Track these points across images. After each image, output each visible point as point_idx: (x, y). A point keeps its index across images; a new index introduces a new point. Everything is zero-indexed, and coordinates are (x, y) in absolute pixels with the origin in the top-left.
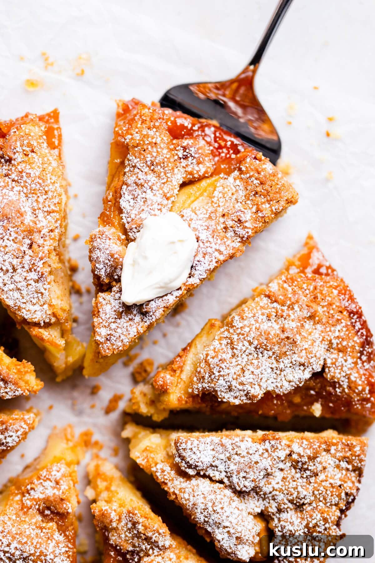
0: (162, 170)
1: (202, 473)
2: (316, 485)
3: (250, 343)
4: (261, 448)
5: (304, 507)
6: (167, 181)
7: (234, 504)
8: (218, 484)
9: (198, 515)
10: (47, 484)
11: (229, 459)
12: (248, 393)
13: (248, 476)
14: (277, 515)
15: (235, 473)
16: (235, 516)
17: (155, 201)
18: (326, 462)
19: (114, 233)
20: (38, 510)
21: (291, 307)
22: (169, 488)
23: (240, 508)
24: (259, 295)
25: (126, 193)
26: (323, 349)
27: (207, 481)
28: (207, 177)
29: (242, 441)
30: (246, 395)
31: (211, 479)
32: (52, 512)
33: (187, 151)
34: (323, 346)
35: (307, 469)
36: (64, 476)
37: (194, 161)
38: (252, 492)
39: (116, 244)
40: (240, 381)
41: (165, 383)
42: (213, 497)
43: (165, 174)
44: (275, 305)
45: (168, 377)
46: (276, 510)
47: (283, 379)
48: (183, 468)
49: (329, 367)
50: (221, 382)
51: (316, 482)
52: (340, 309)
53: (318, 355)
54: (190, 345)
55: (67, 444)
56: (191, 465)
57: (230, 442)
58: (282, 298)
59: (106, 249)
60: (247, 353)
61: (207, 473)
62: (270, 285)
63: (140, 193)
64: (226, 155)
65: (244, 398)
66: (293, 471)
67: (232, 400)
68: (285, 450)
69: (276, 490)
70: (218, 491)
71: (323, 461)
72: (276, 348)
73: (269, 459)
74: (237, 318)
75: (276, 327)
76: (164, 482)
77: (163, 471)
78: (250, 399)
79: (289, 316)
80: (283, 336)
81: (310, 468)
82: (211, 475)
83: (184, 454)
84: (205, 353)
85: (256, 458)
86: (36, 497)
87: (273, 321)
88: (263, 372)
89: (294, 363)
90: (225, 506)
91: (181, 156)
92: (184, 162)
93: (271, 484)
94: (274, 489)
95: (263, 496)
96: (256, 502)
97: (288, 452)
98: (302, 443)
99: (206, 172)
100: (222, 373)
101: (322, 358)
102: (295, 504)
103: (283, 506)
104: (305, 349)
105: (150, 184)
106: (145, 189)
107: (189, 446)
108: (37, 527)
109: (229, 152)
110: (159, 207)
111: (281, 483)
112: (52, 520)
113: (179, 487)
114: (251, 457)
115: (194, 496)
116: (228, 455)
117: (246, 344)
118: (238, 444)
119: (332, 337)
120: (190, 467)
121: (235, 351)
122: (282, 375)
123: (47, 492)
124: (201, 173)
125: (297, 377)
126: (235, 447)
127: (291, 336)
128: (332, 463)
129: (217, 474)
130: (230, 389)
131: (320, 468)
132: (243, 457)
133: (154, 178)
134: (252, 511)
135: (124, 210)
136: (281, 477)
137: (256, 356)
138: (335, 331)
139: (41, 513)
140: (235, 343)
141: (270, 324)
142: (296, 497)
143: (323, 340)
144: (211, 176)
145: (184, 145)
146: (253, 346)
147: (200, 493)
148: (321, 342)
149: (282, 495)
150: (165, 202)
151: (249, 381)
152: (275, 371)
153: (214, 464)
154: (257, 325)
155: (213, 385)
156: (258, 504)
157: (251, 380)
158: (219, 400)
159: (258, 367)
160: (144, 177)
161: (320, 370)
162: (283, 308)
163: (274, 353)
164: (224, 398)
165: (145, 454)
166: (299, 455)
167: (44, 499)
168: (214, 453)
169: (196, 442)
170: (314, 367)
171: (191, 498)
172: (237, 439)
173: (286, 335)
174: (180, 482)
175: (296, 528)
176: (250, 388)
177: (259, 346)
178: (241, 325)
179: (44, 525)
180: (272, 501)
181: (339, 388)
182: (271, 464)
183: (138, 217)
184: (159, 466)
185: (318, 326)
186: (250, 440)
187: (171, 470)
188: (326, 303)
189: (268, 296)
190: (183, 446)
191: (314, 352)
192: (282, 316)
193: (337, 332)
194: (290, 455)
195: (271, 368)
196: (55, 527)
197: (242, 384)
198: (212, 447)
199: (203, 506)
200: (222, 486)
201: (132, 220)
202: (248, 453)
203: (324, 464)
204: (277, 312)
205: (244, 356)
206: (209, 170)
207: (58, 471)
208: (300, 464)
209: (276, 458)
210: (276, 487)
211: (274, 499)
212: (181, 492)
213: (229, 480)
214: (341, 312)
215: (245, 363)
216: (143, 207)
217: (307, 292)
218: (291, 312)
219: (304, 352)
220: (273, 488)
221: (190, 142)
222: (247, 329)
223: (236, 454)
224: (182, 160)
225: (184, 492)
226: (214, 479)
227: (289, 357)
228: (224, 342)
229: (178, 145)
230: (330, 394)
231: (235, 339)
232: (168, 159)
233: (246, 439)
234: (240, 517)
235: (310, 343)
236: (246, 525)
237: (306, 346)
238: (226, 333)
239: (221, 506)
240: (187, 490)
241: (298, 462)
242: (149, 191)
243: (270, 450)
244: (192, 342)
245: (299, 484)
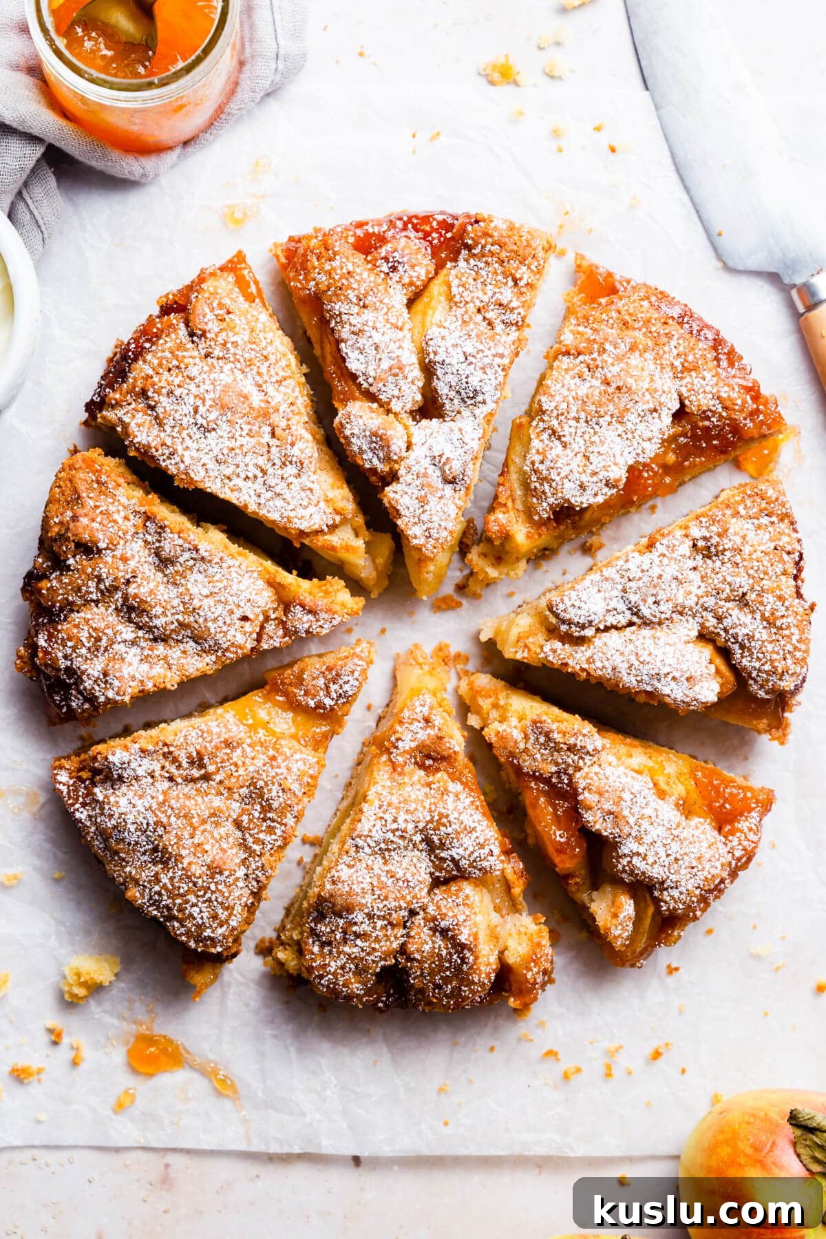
0: (375, 300)
1: (602, 627)
2: (745, 563)
3: (577, 420)
4: (654, 555)
5: (747, 597)
6: (389, 309)
7: (661, 642)
8: (628, 629)
9: (626, 679)
10: (416, 726)
11: (624, 591)
12: (607, 481)
13: (659, 598)
14: (721, 626)
15: (642, 604)
16: (670, 655)
17: (388, 340)
18: (742, 529)
19: (361, 407)
20: (416, 763)
21: (603, 351)
22: (573, 668)
23: (671, 642)
24: (556, 358)
25: (348, 351)
26: (668, 380)
27: (614, 632)
28: (433, 278)
29: (627, 561)
30: (607, 485)
31: (616, 628)
32: (435, 760)
33: (391, 260)
34: (666, 376)
35: (725, 550)
36: (431, 708)
37: (406, 267)
38: (674, 615)
39: (372, 418)
40: (589, 472)
41: (501, 526)
42: (631, 647)
43: (381, 302)
44: (581, 358)
45: (501, 516)
46: (715, 621)
47: (640, 441)
48: (576, 634)
49: (688, 397)
50: (568, 485)
51: (744, 560)
52: (663, 320)
53: (666, 389)
54: (506, 464)
55: (422, 668)
56: (584, 624)
57: (614, 570)
58: (585, 345)
59: (364, 431)
60: (579, 434)
61: (608, 624)
62: (562, 338)
63: (365, 342)
64: (439, 240)
65: (606, 490)
66: (709, 562)
67: (592, 500)
68: (684, 542)
69: (702, 597)
70: (633, 637)
71: (737, 530)
72: (611, 407)
73: (672, 563)
74: (543, 399)
75: (597, 383)
76: (562, 664)
77: (554, 651)
78: (614, 487)
79: (606, 361)
80: (611, 390)
81: (727, 547)
82: (614, 623)
83: (568, 616)
84: (528, 462)
85: (656, 571)
86: (407, 748)
87: (589, 378)
88: (612, 445)
89: (643, 414)
90: (652, 650)
91: (387, 270)
92: (395, 276)
93: (691, 593)
94: (699, 597)
95: (690, 613)
96: (686, 625)
97: (691, 543)
98: (701, 522)
99: (428, 272)
100: (563, 474)
101: (673, 391)
102: (734, 600)
103: (720, 610)
104: (647, 390)
105: (370, 324)
106: (368, 334)
107: (568, 603)
108: (423, 786)
109: (440, 233)
110: (397, 345)
111: (703, 585)
112: (438, 770)
113: (584, 659)
114: (649, 573)
115: (608, 660)
116: (620, 587)
117: (573, 423)
118: (625, 567)
119: (671, 359)
120: (583, 627)
121: (563, 439)
122: (637, 437)
123: (419, 736)
124: (423, 277)
125: (655, 429)
126: (624, 573)
127: (621, 384)
128: (750, 526)
129: (620, 617)
130: (583, 487)
131: (738, 540)
132: (640, 579)
133: (371, 315)
134: (687, 638)
135: (358, 373)
136: (699, 578)
137: (592, 431)
138: (671, 351)
139: (421, 766)
140: (559, 430)
141: (588, 385)
142: (731, 591)
143: (662, 368)
144: (436, 273)
145: (383, 254)
146: (582, 421)
147: (614, 652)
148: (661, 371)
149: (713, 598)
150: (400, 334)
151: (600, 466)
152: (625, 436)
153: (609, 608)
154: (573, 393)
155: (560, 495)
156: (689, 626)
157: (603, 463)
158: (578, 509)
159: (602, 443)
160: (359, 319)
161: (678, 406)
162: (592, 356)
163: (612, 416)
164: (582, 503)
165: (521, 644)
166: (705, 538)
167: (417, 747)
168: (602, 594)
169: (573, 594)
170: (670, 406)
171: (607, 664)
172: (621, 562)
173: (614, 386)
174: (583, 652)
175: (751, 627)
176: (606, 474)
177: (589, 418)
178: (553, 405)
179: (431, 779)
180: (704, 614)
181: (713, 416)
182: (677, 568)
183: (379, 371)
184: (547, 648)
185: (647, 355)
186: (636, 554)
187: (564, 644)
188: (641, 323)
189: (568, 353)
190: (561, 607)
191: (659, 388)
192: (597, 367)
193: (673, 349)
194: (695, 545)
195: (619, 435)
196: (446, 777)
197: (595, 474)
198: (596, 589)
199: (626, 665)
200: (634, 628)
201: (375, 378)
202: (643, 571)
203: (742, 533)
204: (588, 367)
205: (578, 439)
206: (429, 268)
207: (423, 706)
208: (713, 549)
209: (679, 558)
210: (700, 592)
211: (706, 609)
212: (590, 663)
213: (639, 617)
214: (666, 323)
215: (583, 447)
216: (378, 356)
217: (611, 321)
218: (605, 356)
219: (647, 394)
220: (697, 595)
221: (389, 247)
222: (564, 406)
223: (630, 580)
224: (391, 274)
225: (594, 662)
226: (619, 625)
227: (633, 410)
228: (545, 436)
229: (377, 260)
230: (707, 429)
231: (556, 425)
232: (374, 282)
233: (631, 555)
234: (677, 652)
235: (648, 380)
236: (690, 659)
237: (647, 386)
238: (541, 423)
239: (647, 652)
240: (595, 657)
241: (709, 547)
242: (374, 333)
243: (667, 553)
244: (506, 460)
245: (724, 574)
